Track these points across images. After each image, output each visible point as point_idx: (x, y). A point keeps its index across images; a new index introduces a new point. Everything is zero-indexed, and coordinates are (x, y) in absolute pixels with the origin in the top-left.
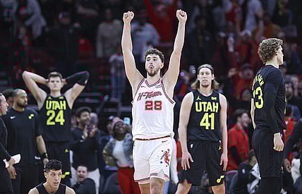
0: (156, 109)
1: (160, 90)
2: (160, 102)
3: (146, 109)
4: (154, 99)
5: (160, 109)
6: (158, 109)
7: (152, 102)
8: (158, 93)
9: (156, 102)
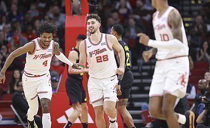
0: (104, 61)
1: (105, 47)
2: (107, 56)
3: (98, 62)
4: (101, 55)
5: (108, 60)
6: (106, 60)
7: (100, 57)
8: (104, 50)
9: (103, 56)
